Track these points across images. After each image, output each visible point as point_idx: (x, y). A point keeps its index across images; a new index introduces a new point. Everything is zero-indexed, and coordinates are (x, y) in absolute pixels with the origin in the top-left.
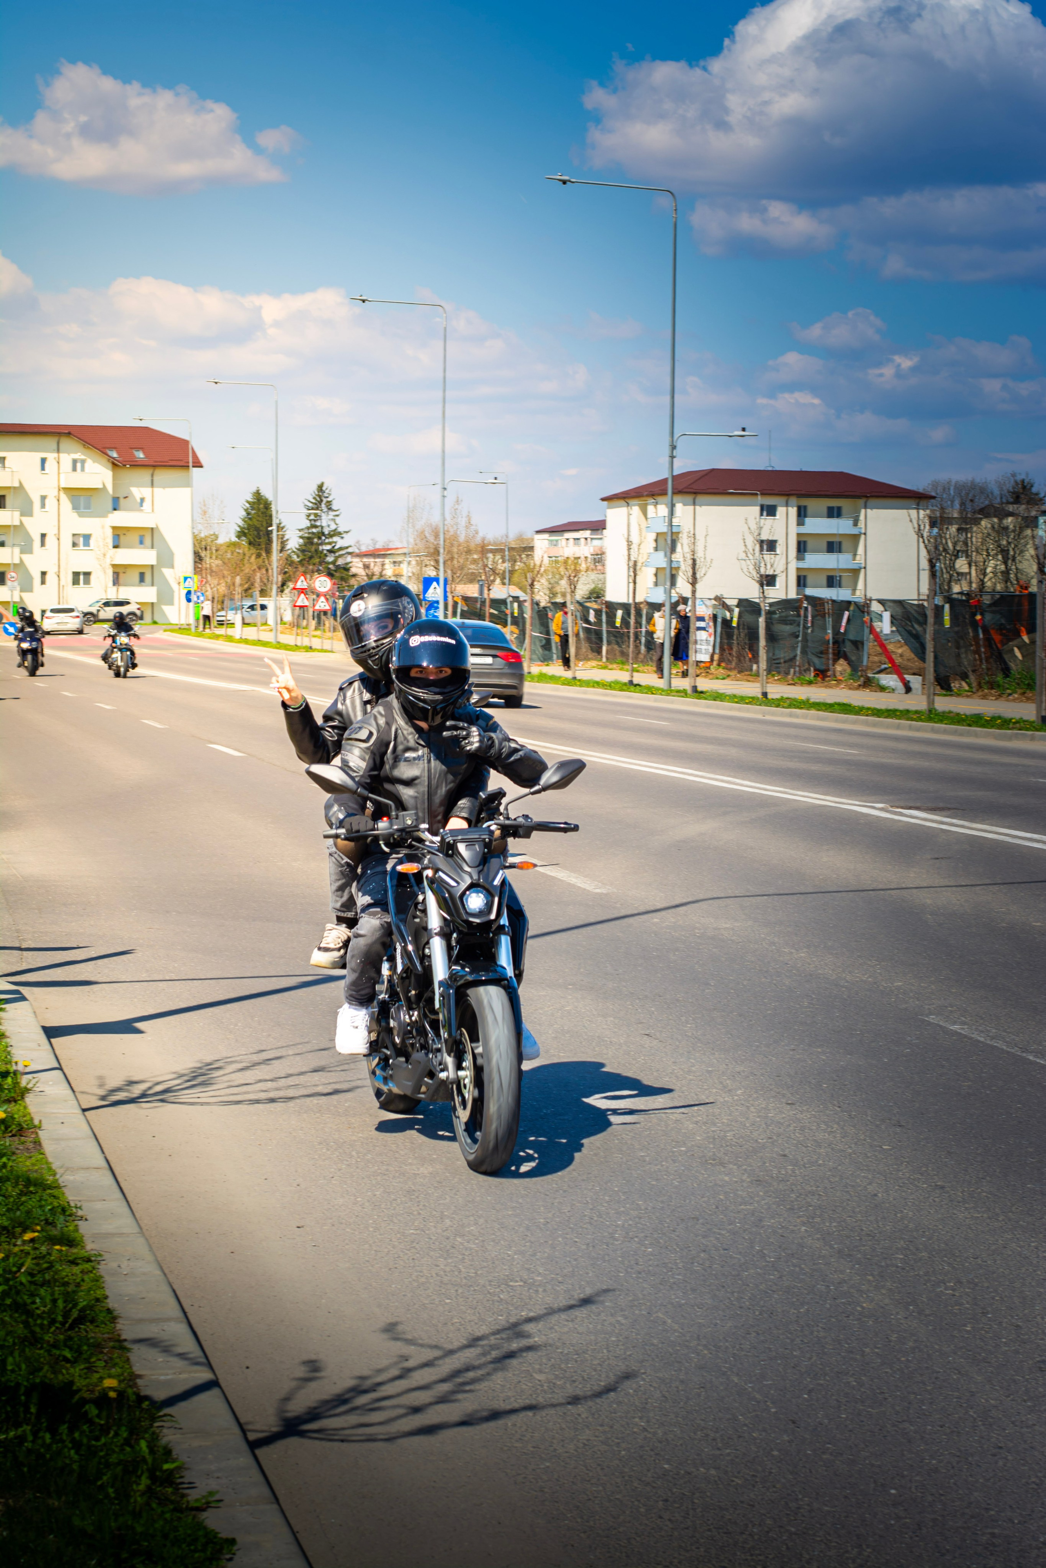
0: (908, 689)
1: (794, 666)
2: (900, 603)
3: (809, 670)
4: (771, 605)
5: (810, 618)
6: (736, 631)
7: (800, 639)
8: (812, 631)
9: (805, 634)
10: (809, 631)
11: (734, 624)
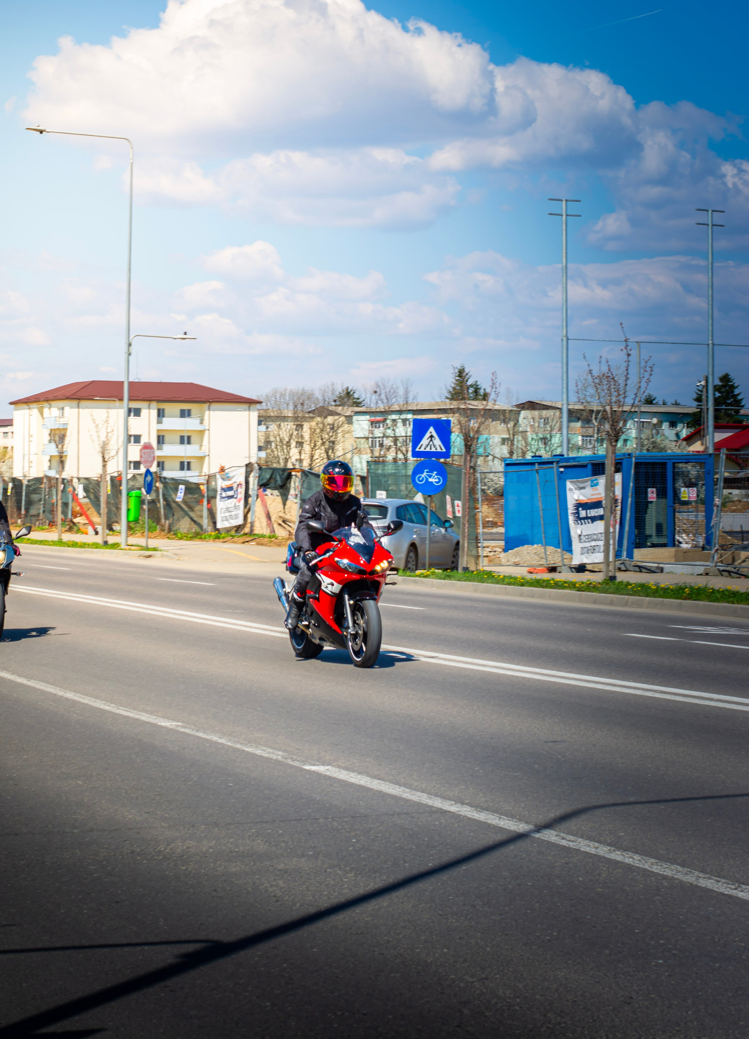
0: (97, 533)
1: (38, 520)
2: (87, 479)
3: (45, 522)
4: (29, 481)
5: (47, 490)
6: (9, 498)
7: (42, 502)
8: (49, 498)
9: (45, 500)
10: (47, 497)
11: (9, 494)
